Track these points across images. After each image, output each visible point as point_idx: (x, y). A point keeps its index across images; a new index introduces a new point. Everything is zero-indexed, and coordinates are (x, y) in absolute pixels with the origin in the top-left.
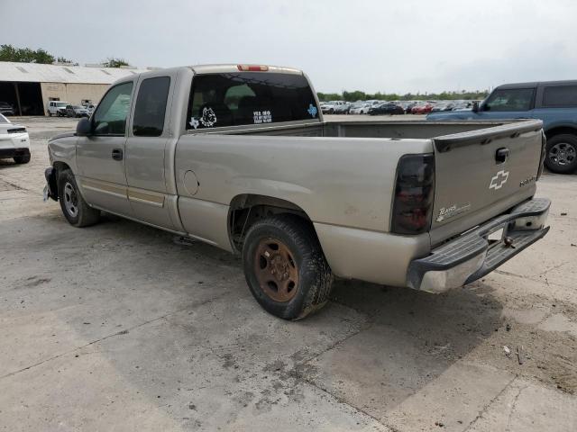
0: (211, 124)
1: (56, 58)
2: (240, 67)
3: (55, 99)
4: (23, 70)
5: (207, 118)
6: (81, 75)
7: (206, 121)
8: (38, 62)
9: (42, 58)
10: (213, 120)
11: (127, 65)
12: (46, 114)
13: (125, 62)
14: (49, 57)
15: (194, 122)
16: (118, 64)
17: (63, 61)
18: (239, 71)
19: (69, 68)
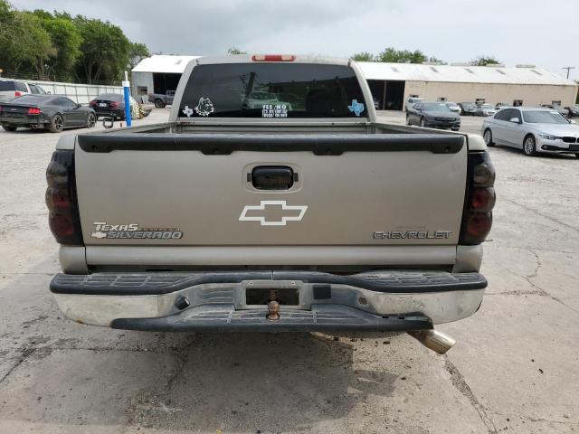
0: (208, 113)
1: (429, 58)
2: (254, 58)
3: (414, 96)
4: (395, 70)
5: (203, 108)
6: (445, 74)
7: (202, 110)
8: (412, 62)
9: (416, 58)
10: (209, 110)
11: (496, 63)
12: (404, 109)
13: (496, 60)
14: (423, 57)
15: (187, 111)
16: (486, 62)
17: (434, 61)
18: (252, 62)
19: (436, 67)
